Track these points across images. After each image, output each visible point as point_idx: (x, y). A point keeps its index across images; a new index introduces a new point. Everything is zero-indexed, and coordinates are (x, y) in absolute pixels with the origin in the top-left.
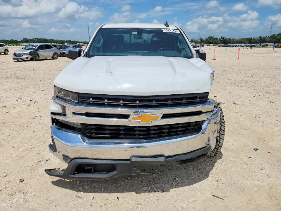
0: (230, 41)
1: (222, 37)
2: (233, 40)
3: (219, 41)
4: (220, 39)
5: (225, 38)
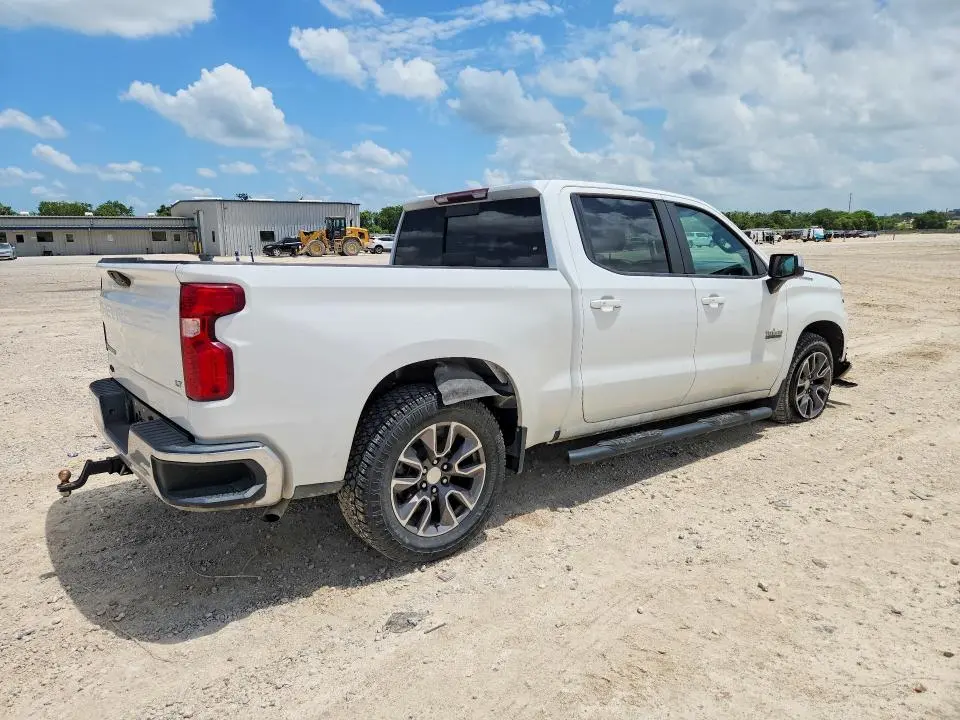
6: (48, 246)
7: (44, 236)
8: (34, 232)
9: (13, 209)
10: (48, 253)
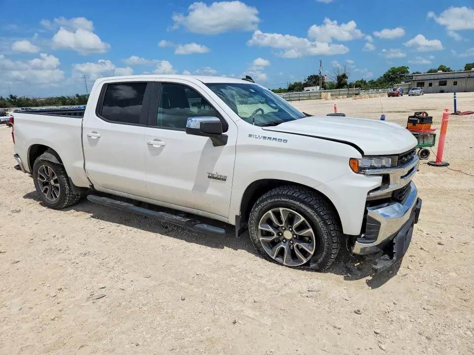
0: (29, 102)
1: (12, 97)
2: (34, 100)
3: (8, 104)
4: (7, 99)
5: (18, 98)
6: (443, 87)
7: (443, 83)
8: (438, 81)
9: (451, 69)
10: (442, 92)
